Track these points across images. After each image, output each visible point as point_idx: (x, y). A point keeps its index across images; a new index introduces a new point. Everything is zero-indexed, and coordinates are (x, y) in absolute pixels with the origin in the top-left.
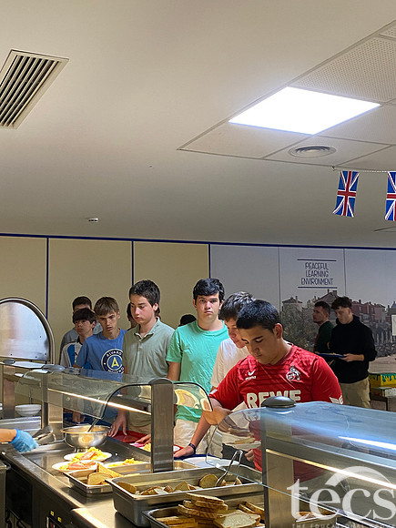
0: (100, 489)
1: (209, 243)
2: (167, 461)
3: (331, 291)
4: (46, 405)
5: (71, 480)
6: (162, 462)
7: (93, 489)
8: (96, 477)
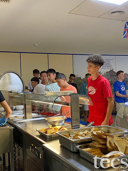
0: (52, 136)
1: (73, 54)
2: (78, 124)
3: (111, 69)
4: (25, 104)
5: (39, 132)
6: (76, 125)
7: (49, 136)
8: (50, 131)
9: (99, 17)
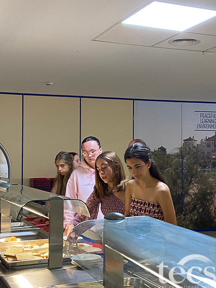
1: (134, 100)
9: (152, 46)
